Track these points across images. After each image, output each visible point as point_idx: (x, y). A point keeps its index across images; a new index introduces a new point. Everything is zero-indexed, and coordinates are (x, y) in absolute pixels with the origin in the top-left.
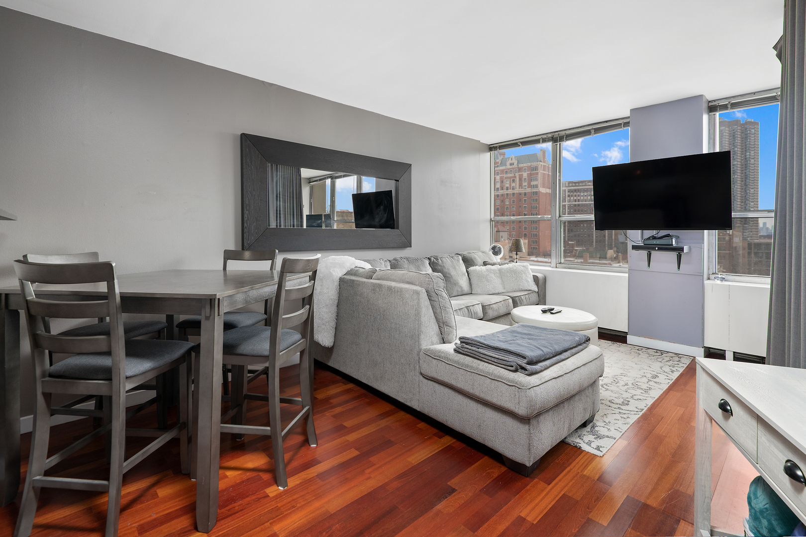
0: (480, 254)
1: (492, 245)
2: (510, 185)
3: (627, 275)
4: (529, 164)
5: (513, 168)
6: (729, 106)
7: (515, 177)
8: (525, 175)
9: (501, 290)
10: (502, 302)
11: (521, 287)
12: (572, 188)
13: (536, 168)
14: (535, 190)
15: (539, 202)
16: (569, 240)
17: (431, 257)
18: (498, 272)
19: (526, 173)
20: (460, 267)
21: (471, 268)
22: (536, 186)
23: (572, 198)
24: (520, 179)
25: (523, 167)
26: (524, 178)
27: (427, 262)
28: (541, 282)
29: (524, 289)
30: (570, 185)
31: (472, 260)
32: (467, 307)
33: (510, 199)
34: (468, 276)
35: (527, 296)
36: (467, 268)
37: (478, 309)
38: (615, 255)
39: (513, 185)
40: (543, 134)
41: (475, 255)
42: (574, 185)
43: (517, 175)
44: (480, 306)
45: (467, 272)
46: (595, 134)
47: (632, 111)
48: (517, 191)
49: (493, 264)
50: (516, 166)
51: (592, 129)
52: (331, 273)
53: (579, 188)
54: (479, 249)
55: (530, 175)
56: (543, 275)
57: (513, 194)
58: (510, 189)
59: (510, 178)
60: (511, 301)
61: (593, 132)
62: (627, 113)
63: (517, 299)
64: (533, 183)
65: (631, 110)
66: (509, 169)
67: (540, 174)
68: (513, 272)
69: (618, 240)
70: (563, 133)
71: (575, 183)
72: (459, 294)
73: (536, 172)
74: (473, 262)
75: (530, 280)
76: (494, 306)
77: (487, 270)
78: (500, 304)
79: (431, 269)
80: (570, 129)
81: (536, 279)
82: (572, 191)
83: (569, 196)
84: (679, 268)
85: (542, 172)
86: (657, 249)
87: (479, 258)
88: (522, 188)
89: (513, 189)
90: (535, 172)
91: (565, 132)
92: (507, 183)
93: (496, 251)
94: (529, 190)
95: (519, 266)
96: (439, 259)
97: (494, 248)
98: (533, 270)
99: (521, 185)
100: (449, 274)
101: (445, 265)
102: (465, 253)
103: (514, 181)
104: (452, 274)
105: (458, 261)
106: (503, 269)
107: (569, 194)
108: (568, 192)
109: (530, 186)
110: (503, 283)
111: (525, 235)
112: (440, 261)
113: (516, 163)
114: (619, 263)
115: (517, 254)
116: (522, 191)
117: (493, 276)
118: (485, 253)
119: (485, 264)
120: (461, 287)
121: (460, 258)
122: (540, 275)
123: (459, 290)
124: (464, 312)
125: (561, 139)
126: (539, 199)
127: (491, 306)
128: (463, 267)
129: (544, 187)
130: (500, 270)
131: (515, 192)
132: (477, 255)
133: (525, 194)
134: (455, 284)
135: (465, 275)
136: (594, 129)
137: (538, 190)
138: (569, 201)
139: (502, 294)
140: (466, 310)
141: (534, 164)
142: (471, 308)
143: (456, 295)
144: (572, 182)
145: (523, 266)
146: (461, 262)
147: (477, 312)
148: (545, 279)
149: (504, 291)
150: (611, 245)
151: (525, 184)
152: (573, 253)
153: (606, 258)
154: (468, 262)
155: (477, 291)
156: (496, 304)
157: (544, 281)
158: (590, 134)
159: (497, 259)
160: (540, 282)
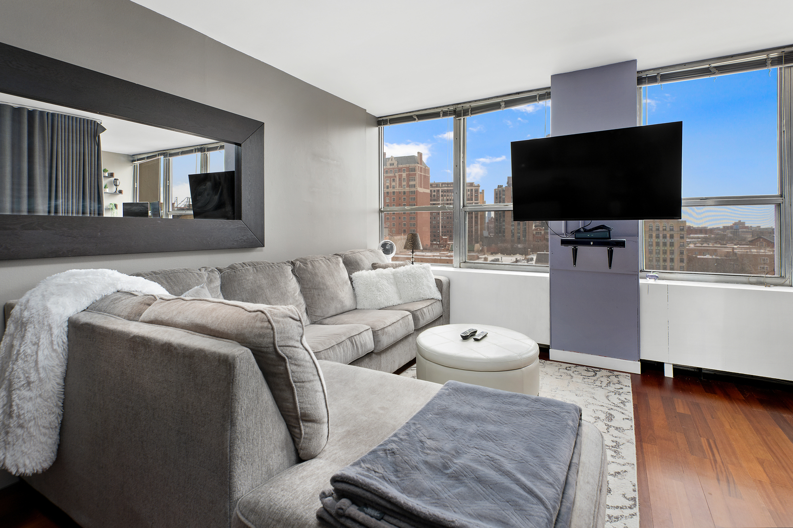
0: (368, 253)
1: (382, 242)
2: (390, 184)
3: (548, 275)
4: (408, 165)
5: (393, 169)
6: (659, 78)
7: (395, 176)
8: (404, 175)
9: (395, 300)
10: (401, 321)
11: (422, 296)
12: (445, 188)
13: (414, 170)
14: (412, 189)
15: (417, 200)
16: (442, 235)
17: (297, 260)
18: (392, 277)
19: (405, 173)
20: (339, 272)
21: (355, 275)
22: (414, 186)
23: (445, 198)
24: (400, 179)
25: (402, 168)
26: (403, 178)
27: (289, 268)
28: (445, 287)
29: (425, 297)
30: (444, 186)
31: (356, 262)
32: (350, 338)
33: (391, 197)
34: (352, 285)
35: (430, 307)
36: (350, 273)
37: (368, 338)
38: (481, 248)
39: (393, 184)
40: (444, 106)
41: (361, 256)
42: (447, 186)
43: (397, 174)
44: (370, 333)
45: (351, 279)
46: (505, 107)
47: (555, 77)
48: (397, 189)
49: (385, 267)
50: (396, 167)
51: (502, 101)
52: (45, 308)
53: (449, 188)
54: (365, 248)
55: (408, 175)
56: (447, 279)
57: (394, 192)
58: (390, 188)
59: (390, 177)
60: (411, 317)
61: (503, 104)
62: (547, 82)
63: (418, 313)
64: (411, 183)
65: (553, 77)
66: (389, 169)
67: (417, 175)
68: (410, 275)
69: (483, 235)
70: (467, 106)
71: (448, 184)
72: (339, 312)
73: (414, 172)
74: (358, 264)
75: (432, 286)
76: (390, 328)
77: (378, 275)
78: (398, 325)
79: (294, 279)
80: (475, 101)
81: (439, 283)
82: (445, 192)
83: (442, 196)
84: (610, 266)
85: (419, 173)
86: (592, 243)
87: (367, 259)
88: (401, 187)
89: (393, 188)
90: (412, 173)
91: (470, 104)
92: (388, 182)
93: (387, 249)
94: (407, 189)
95: (417, 267)
96: (309, 263)
97: (384, 246)
98: (435, 272)
99: (400, 185)
100: (324, 284)
101: (317, 271)
102: (347, 253)
103: (394, 180)
104: (328, 283)
105: (338, 264)
106: (398, 273)
107: (442, 193)
108: (442, 192)
109: (409, 186)
110: (399, 292)
111: (405, 231)
112: (310, 266)
113: (396, 163)
114: (484, 254)
115: (413, 252)
116: (401, 190)
117: (385, 282)
118: (374, 252)
119: (374, 267)
120: (341, 302)
121: (341, 260)
122: (443, 279)
123: (339, 306)
124: (345, 348)
125: (465, 112)
126: (417, 198)
127: (386, 329)
128: (345, 274)
129: (421, 187)
130: (394, 274)
131: (396, 191)
132: (364, 255)
133: (404, 193)
134: (332, 299)
135: (347, 284)
136: (505, 101)
137: (415, 190)
138: (443, 200)
139: (398, 307)
140: (349, 343)
141: (412, 165)
142: (357, 338)
143: (334, 313)
144: (445, 183)
145: (424, 268)
146: (342, 265)
147: (365, 344)
148: (449, 283)
149: (399, 302)
150: (478, 239)
151: (404, 183)
152: (447, 248)
153: (474, 251)
154: (352, 265)
155: (364, 305)
156: (392, 326)
157: (448, 285)
158: (499, 108)
159: (388, 259)
160: (443, 287)
